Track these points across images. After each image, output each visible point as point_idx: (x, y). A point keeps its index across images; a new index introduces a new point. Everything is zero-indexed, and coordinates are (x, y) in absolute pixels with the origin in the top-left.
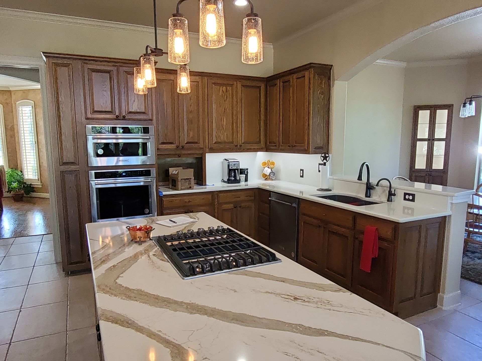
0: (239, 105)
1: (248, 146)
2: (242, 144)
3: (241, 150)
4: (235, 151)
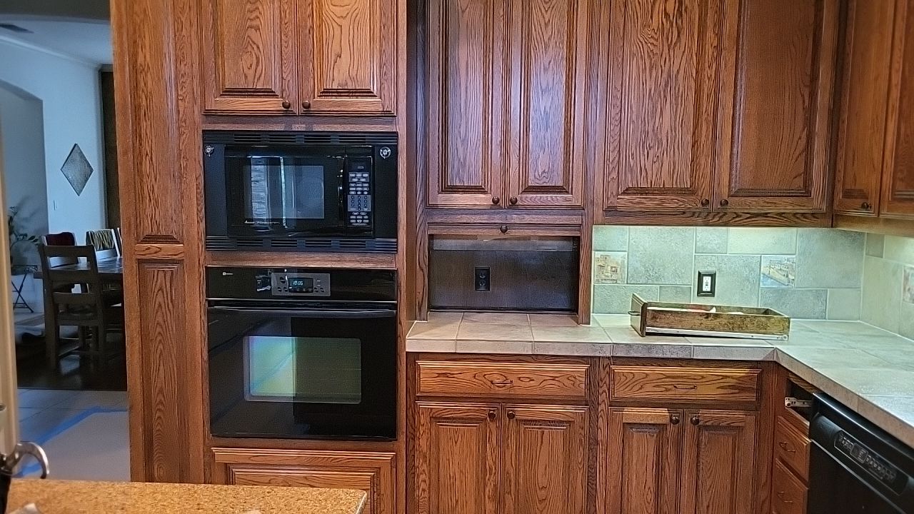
0: (729, 57)
1: (756, 205)
2: (730, 200)
3: (725, 219)
4: (700, 220)
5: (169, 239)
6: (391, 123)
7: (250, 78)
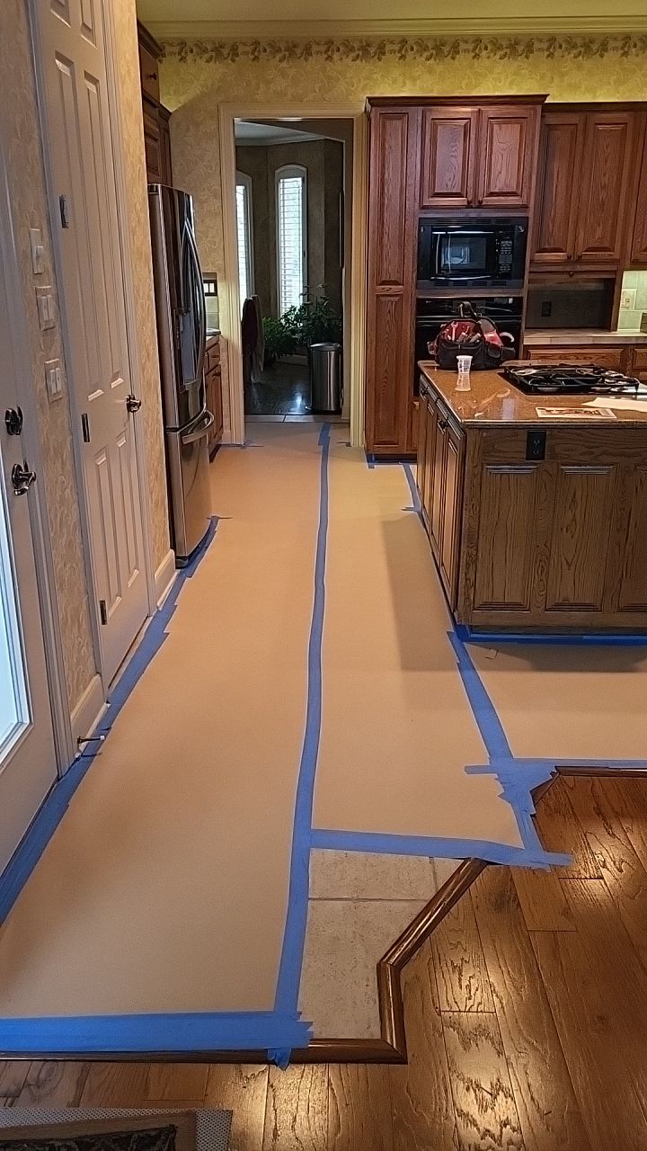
5: (396, 283)
6: (525, 212)
7: (449, 187)
